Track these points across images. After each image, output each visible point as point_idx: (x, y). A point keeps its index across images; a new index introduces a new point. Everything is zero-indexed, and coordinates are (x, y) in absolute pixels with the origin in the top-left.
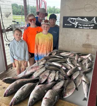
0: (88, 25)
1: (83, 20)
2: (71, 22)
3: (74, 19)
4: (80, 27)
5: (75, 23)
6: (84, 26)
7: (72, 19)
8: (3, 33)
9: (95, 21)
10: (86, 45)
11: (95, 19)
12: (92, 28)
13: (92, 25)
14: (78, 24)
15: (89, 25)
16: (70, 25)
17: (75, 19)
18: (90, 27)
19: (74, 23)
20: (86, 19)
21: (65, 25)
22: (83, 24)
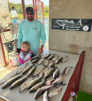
0: (74, 27)
1: (70, 22)
2: (58, 24)
3: (61, 21)
4: (68, 29)
5: (63, 25)
6: (71, 28)
7: (60, 21)
8: (1, 34)
9: (81, 23)
10: (73, 45)
11: (81, 21)
12: (78, 29)
13: (78, 27)
14: (65, 26)
15: (76, 27)
16: (58, 27)
17: (63, 21)
18: (76, 29)
19: (61, 25)
20: (72, 21)
21: (54, 26)
22: (70, 26)
